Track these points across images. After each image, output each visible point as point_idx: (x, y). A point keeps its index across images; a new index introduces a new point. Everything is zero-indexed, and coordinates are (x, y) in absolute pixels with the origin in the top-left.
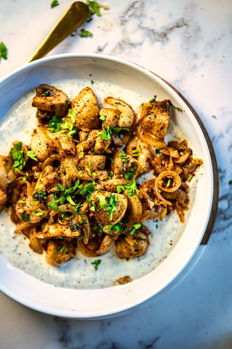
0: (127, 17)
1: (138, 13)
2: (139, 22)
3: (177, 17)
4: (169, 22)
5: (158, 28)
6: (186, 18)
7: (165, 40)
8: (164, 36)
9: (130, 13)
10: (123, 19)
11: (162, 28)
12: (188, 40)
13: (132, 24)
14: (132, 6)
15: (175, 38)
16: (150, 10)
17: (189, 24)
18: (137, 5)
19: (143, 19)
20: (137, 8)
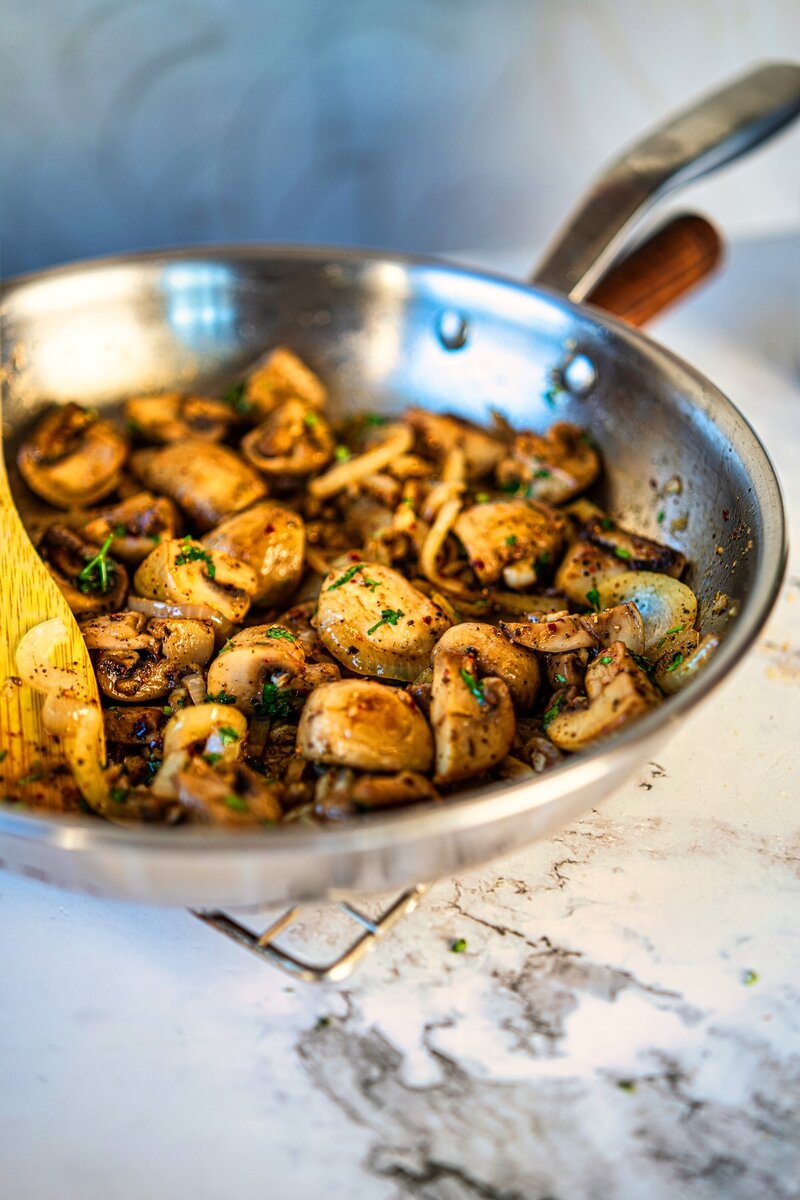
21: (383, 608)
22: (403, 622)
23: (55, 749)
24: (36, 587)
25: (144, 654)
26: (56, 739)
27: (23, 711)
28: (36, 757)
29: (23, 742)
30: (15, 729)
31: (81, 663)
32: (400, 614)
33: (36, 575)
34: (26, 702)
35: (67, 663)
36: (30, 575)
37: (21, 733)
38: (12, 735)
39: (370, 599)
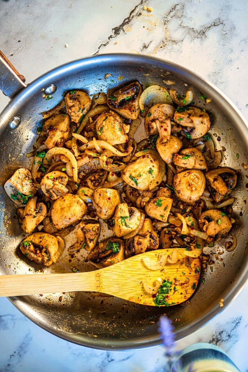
0: (169, 18)
1: (179, 14)
2: (180, 22)
3: (214, 17)
4: (207, 21)
5: (197, 27)
6: (222, 18)
7: (203, 37)
8: (202, 33)
9: (172, 14)
10: (166, 19)
11: (201, 26)
12: (224, 36)
13: (174, 24)
14: (174, 8)
15: (213, 35)
16: (189, 12)
17: (224, 22)
18: (178, 7)
19: (184, 19)
20: (178, 10)
21: (147, 173)
22: (153, 169)
23: (181, 260)
24: (130, 264)
25: (151, 237)
26: (179, 260)
27: (170, 268)
28: (184, 265)
29: (180, 268)
30: (176, 270)
31: (156, 254)
32: (151, 169)
33: (126, 264)
34: (168, 267)
35: (156, 257)
36: (125, 266)
37: (177, 269)
38: (177, 271)
39: (144, 176)
